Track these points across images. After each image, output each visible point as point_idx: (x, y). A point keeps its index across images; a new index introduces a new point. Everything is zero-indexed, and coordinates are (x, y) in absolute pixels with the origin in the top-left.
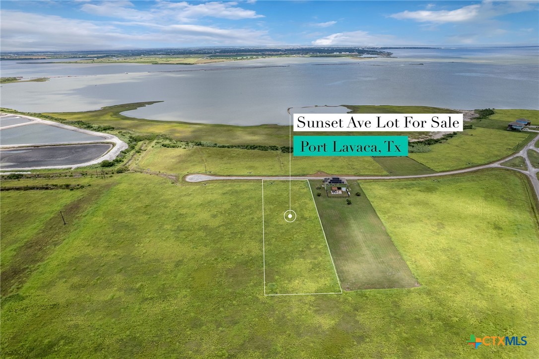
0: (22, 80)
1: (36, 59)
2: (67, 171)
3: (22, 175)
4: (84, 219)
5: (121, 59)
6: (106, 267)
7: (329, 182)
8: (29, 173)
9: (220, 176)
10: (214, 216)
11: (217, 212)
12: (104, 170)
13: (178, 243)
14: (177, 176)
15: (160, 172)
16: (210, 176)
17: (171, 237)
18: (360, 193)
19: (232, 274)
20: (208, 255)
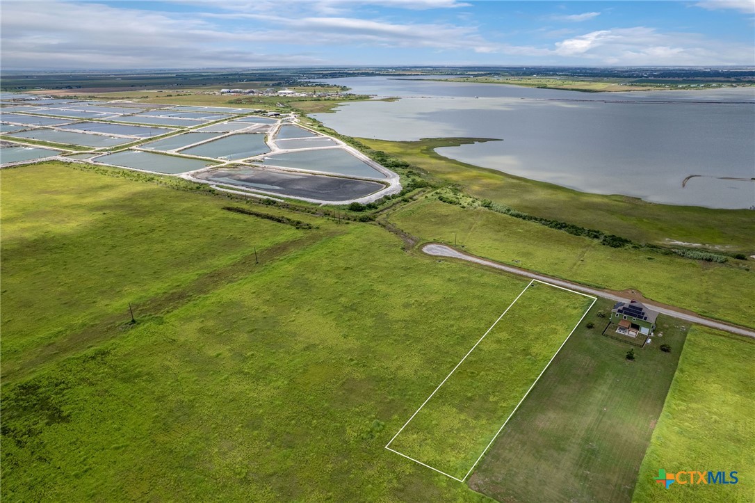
0: (375, 98)
1: (409, 75)
2: (314, 206)
3: (275, 202)
4: (278, 263)
5: (501, 79)
6: (245, 321)
7: (619, 311)
8: (282, 201)
9: (472, 255)
10: (407, 306)
11: (416, 301)
12: (349, 214)
13: (334, 323)
14: (417, 242)
15: (403, 231)
16: (457, 252)
17: (333, 314)
18: (673, 346)
19: (349, 387)
20: (349, 351)
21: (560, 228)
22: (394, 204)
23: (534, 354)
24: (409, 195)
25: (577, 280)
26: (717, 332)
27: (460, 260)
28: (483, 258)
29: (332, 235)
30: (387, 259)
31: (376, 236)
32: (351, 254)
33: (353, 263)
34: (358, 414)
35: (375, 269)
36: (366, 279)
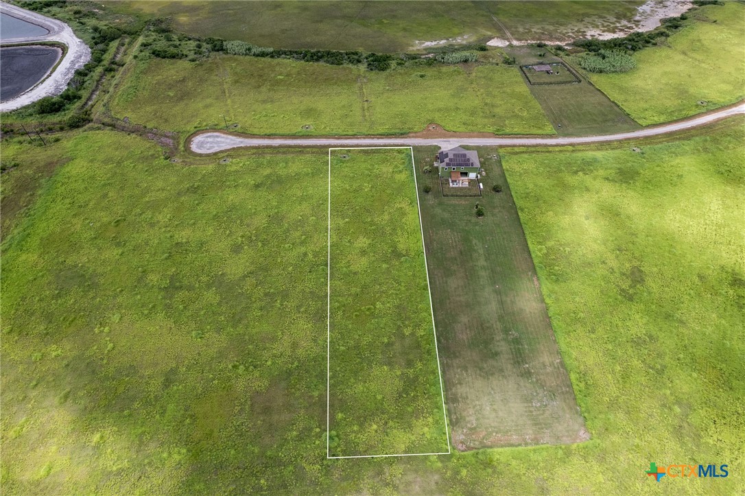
9: (253, 136)
10: (237, 249)
11: (242, 237)
12: (45, 121)
13: (170, 323)
14: (175, 138)
15: (145, 127)
16: (234, 138)
17: (159, 308)
18: (500, 182)
19: (261, 406)
20: (221, 355)
21: (317, 60)
22: (98, 81)
23: (404, 252)
24: (107, 57)
25: (379, 132)
26: (516, 149)
27: (246, 148)
28: (269, 136)
29: (50, 168)
30: (160, 184)
31: (117, 149)
32: (105, 196)
33: (119, 210)
34: (300, 438)
35: (156, 206)
36: (156, 228)
